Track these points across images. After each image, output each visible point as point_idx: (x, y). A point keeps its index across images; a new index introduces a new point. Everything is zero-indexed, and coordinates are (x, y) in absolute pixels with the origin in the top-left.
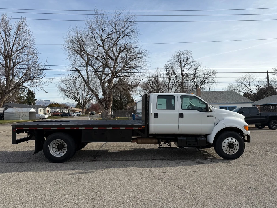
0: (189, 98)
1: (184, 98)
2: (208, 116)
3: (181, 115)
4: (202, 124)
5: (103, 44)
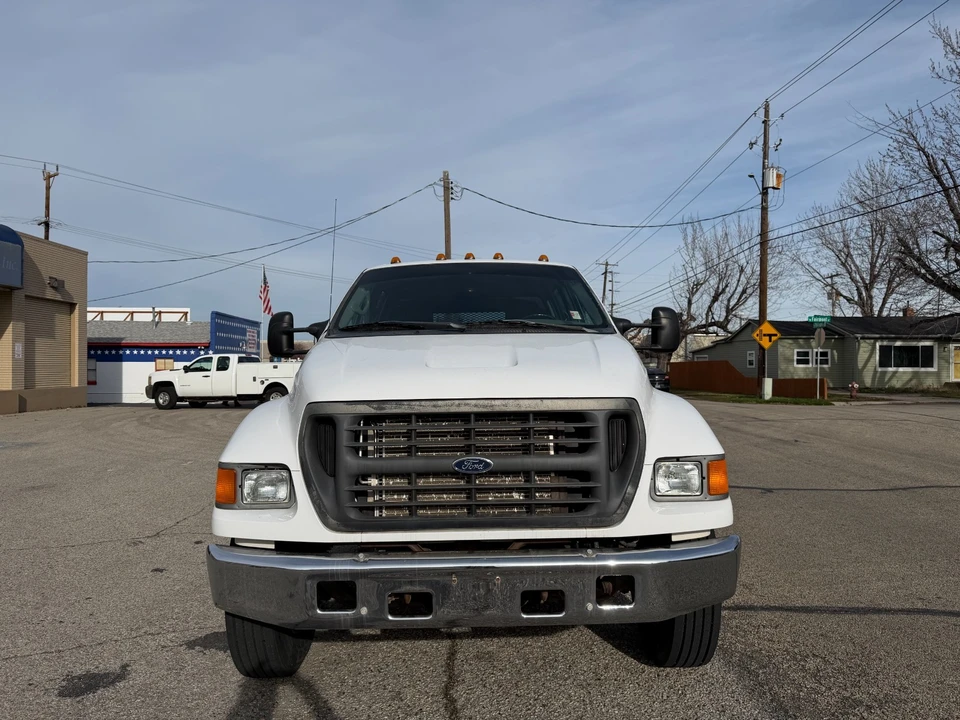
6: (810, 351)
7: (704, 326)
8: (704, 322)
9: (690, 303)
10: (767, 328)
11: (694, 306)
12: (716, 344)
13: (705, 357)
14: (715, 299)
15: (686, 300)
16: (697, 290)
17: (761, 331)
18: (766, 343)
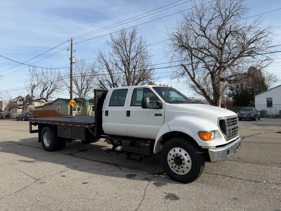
0: (142, 91)
1: (138, 92)
2: (156, 115)
3: (128, 113)
4: (149, 125)
5: (204, 33)
6: (76, 107)
7: (39, 99)
8: (39, 98)
9: (32, 92)
10: (73, 101)
11: (34, 93)
12: (45, 105)
13: (41, 109)
14: (43, 91)
15: (31, 91)
16: (35, 88)
17: (71, 102)
18: (72, 105)
